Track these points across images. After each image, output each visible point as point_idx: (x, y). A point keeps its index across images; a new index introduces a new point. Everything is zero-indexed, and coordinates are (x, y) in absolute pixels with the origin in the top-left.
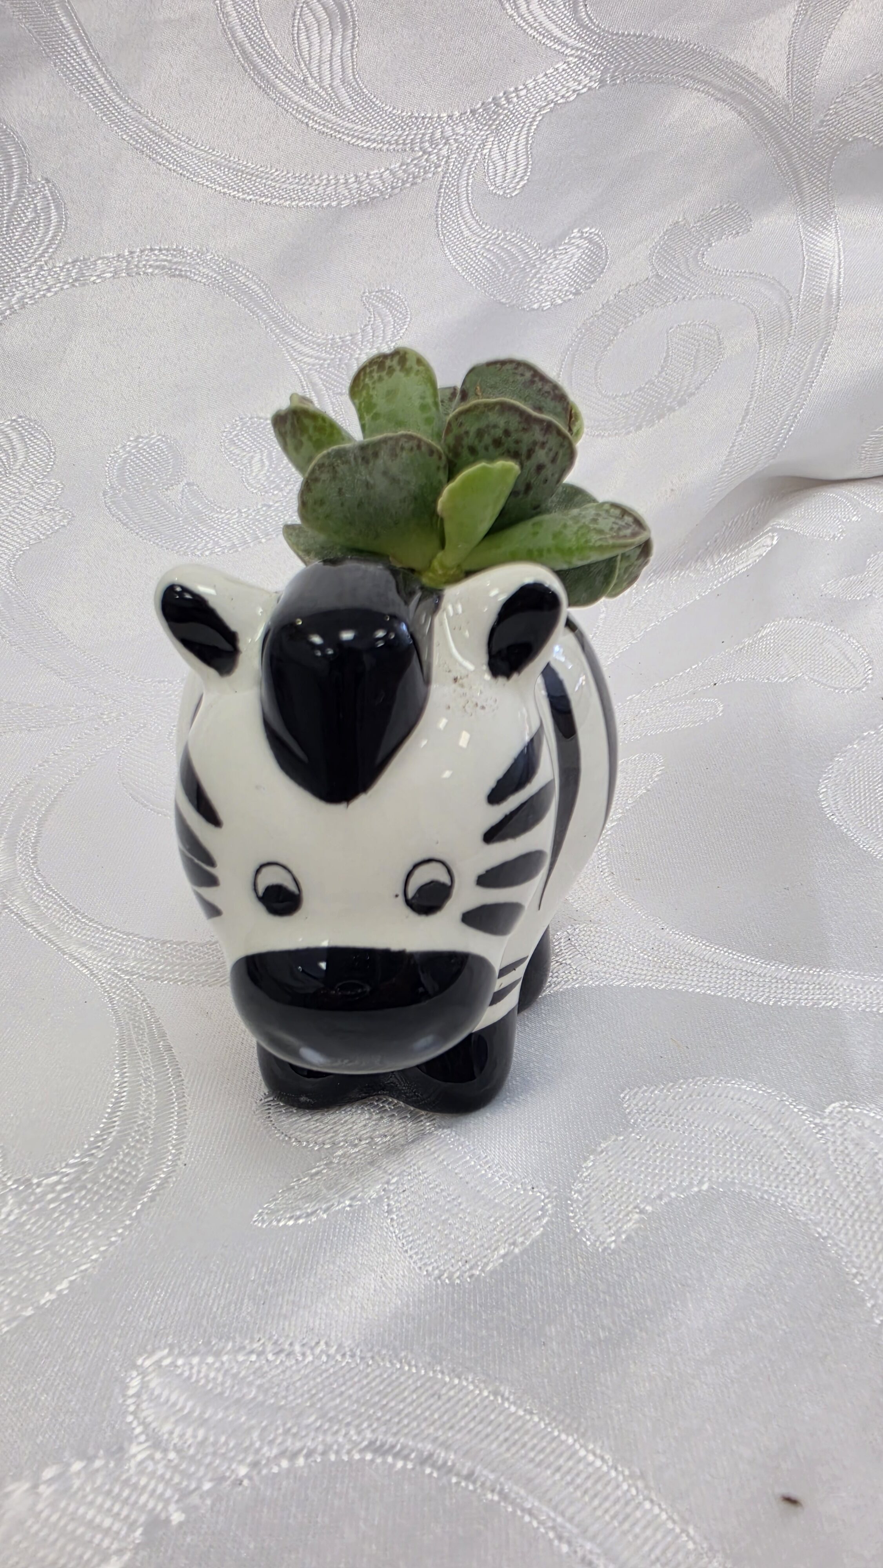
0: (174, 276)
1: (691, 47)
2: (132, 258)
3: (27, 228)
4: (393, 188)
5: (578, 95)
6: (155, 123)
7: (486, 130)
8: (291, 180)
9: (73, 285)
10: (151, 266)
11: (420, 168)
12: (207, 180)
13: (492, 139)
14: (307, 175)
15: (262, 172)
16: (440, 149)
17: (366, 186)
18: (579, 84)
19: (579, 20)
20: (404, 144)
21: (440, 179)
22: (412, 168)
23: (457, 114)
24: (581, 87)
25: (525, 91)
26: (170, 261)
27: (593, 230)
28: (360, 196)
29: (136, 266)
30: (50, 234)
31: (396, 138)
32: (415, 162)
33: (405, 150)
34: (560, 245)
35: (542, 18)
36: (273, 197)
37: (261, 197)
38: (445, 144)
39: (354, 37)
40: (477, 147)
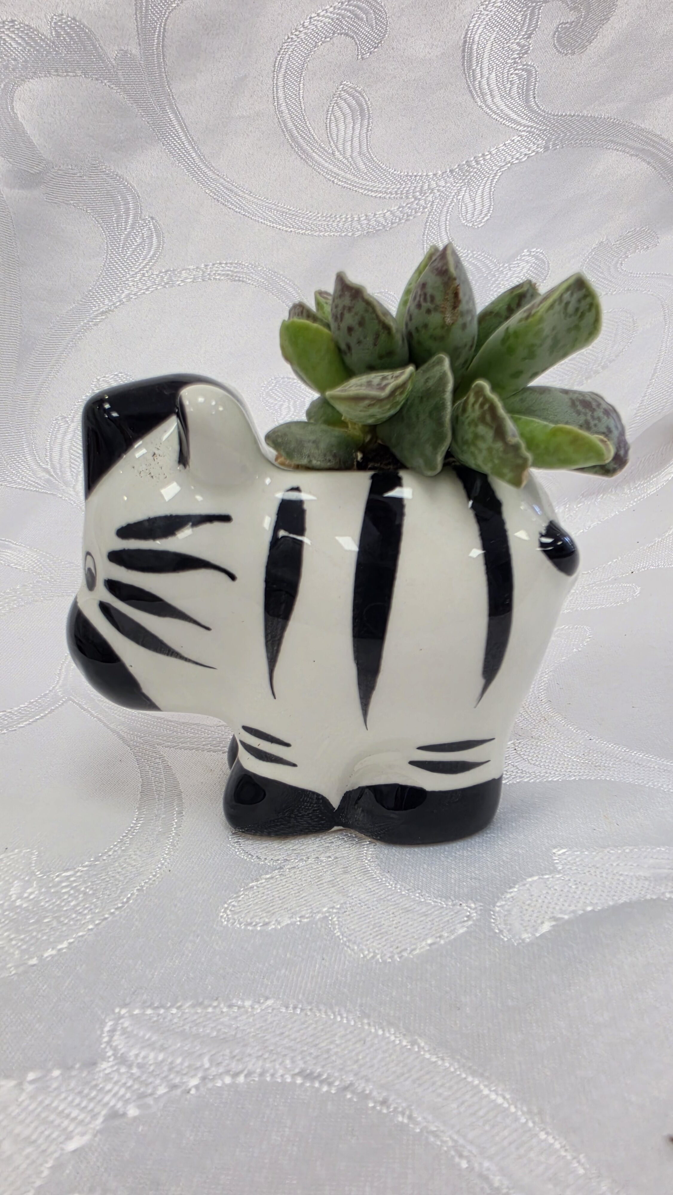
0: (235, 281)
1: (612, 120)
2: (206, 269)
3: (135, 249)
4: (392, 223)
5: (528, 157)
6: (228, 182)
7: (461, 183)
8: (320, 218)
9: (165, 287)
10: (219, 274)
11: (412, 210)
12: (261, 218)
13: (465, 189)
14: (331, 215)
15: (300, 213)
16: (427, 196)
17: (373, 223)
18: (529, 150)
19: (529, 107)
20: (402, 194)
21: (427, 216)
22: (407, 210)
23: (440, 173)
24: (530, 152)
25: (490, 156)
26: (232, 271)
27: (539, 250)
28: (369, 228)
29: (209, 274)
30: (152, 253)
31: (396, 190)
32: (409, 205)
33: (402, 198)
34: (515, 261)
35: (503, 107)
36: (307, 229)
37: (298, 229)
38: (431, 193)
39: (369, 124)
40: (454, 194)
